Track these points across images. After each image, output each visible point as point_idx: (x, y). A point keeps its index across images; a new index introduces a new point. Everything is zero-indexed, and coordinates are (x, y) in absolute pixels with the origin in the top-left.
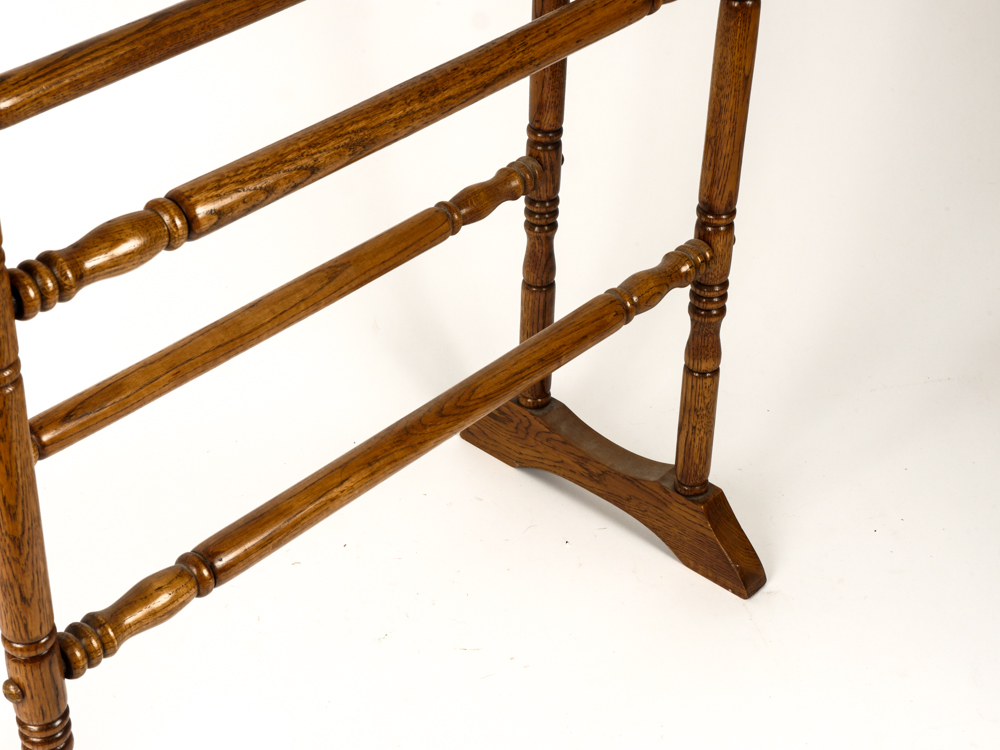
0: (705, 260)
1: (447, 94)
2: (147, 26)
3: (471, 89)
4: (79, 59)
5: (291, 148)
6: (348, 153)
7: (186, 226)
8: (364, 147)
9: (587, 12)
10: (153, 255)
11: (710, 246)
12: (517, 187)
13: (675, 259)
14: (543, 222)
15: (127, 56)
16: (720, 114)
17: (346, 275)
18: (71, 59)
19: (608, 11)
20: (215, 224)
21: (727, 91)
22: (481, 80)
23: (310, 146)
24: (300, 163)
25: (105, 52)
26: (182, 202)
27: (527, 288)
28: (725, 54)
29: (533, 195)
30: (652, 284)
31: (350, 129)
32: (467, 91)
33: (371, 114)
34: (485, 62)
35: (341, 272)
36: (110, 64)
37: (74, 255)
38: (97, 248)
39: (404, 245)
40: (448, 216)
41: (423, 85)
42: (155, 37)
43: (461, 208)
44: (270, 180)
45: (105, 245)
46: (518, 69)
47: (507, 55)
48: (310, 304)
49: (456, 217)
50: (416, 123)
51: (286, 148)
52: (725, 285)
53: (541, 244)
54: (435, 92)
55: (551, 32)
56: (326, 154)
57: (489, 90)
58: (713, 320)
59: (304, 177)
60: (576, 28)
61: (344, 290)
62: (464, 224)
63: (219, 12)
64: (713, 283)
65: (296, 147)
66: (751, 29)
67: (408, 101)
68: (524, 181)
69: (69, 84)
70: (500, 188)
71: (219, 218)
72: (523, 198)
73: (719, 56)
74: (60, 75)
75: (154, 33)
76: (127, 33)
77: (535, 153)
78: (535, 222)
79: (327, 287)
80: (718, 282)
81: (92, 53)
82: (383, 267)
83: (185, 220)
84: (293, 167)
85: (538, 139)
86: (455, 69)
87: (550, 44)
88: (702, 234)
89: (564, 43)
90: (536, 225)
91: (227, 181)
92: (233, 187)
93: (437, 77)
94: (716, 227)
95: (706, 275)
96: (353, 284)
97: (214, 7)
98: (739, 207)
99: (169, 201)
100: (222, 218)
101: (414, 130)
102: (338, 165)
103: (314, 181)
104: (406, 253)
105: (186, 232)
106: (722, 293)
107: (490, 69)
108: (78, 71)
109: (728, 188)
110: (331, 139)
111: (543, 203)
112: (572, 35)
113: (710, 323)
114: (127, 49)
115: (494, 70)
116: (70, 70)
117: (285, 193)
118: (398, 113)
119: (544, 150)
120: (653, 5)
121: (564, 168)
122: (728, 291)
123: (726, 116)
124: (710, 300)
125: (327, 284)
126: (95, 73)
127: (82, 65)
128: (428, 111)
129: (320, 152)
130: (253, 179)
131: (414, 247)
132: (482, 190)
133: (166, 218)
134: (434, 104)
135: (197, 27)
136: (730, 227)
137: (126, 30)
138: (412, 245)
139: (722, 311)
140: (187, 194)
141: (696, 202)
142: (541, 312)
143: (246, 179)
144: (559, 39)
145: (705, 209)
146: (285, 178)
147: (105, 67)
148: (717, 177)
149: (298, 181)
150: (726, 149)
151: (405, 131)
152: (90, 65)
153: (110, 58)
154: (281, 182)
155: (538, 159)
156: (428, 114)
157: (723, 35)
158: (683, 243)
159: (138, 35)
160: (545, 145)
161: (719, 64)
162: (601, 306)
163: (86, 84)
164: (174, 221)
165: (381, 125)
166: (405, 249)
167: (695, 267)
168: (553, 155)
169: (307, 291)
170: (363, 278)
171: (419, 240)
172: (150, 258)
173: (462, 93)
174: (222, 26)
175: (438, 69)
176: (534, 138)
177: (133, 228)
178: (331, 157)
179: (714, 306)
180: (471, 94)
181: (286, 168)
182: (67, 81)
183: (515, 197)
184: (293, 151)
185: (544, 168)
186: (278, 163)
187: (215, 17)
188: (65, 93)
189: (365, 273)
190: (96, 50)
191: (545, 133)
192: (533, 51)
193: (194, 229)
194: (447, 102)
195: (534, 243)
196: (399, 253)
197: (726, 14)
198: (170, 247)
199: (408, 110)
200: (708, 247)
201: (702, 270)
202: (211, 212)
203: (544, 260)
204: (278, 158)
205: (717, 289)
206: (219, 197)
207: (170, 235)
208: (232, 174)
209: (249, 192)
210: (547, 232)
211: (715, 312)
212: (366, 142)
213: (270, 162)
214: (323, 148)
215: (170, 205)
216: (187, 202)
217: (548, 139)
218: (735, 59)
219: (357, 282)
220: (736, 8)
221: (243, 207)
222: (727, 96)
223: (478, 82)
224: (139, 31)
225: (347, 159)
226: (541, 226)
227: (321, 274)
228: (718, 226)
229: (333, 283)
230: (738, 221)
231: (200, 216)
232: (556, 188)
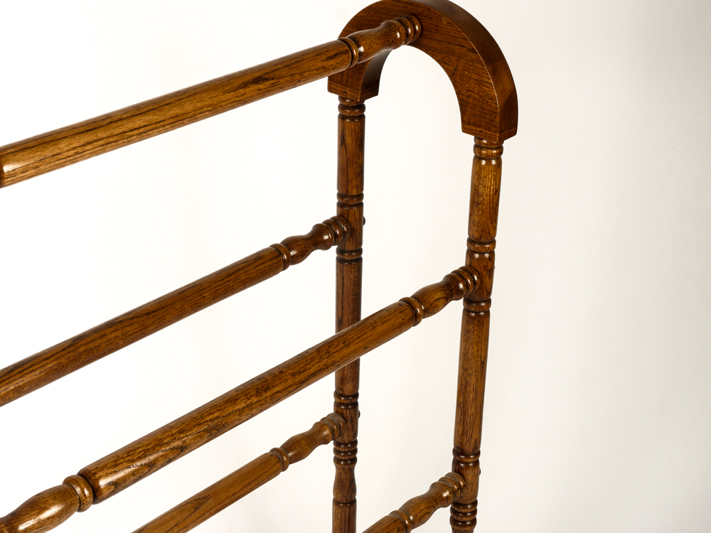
0: (460, 488)
1: (275, 390)
2: (69, 347)
3: (292, 385)
4: (21, 372)
5: (167, 434)
6: (207, 435)
7: (92, 495)
8: (218, 430)
9: (371, 328)
10: (68, 517)
11: (463, 477)
12: (327, 435)
13: (438, 487)
14: (347, 458)
15: (54, 368)
16: (466, 387)
17: (207, 505)
18: (15, 372)
19: (385, 326)
20: (113, 492)
21: (470, 371)
22: (299, 379)
23: (180, 432)
24: (173, 445)
25: (39, 366)
26: (90, 477)
27: (336, 504)
28: (467, 348)
29: (339, 440)
30: (423, 507)
31: (208, 418)
32: (289, 387)
33: (223, 407)
34: (302, 366)
35: (204, 503)
36: (43, 374)
37: (12, 521)
38: (29, 515)
39: (248, 481)
40: (279, 458)
41: (258, 384)
42: (74, 353)
43: (288, 452)
44: (152, 458)
45: (34, 512)
46: (324, 369)
47: (317, 361)
48: (181, 528)
49: (285, 458)
50: (254, 411)
51: (163, 434)
52: (475, 503)
53: (345, 473)
54: (268, 389)
55: (346, 343)
56: (191, 437)
57: (304, 385)
58: (468, 529)
59: (177, 453)
60: (363, 340)
61: (205, 516)
62: (291, 463)
63: (119, 333)
64: (466, 503)
65: (170, 433)
66: (484, 331)
67: (249, 396)
68: (332, 431)
69: (13, 390)
70: (316, 437)
71: (116, 488)
72: (332, 442)
73: (463, 348)
74: (7, 384)
75: (74, 351)
76: (55, 352)
77: (340, 411)
78: (341, 458)
79: (193, 515)
80: (470, 502)
81: (30, 367)
82: (233, 498)
83: (91, 491)
84: (168, 448)
85: (342, 401)
86: (281, 372)
87: (346, 351)
88: (457, 468)
89: (356, 350)
90: (341, 460)
91: (121, 460)
92: (126, 464)
93: (269, 378)
94: (467, 464)
95: (461, 497)
96: (212, 511)
97: (115, 331)
98: (482, 449)
99: (81, 478)
100: (117, 487)
101: (253, 415)
102: (200, 444)
103: (182, 456)
104: (250, 487)
105: (92, 499)
106: (473, 509)
107: (305, 370)
108: (20, 380)
109: (474, 437)
110: (195, 426)
111: (346, 445)
112: (361, 344)
113: (466, 531)
114: (55, 363)
115: (308, 371)
116: (15, 380)
117: (163, 466)
118: (241, 405)
119: (346, 409)
120: (416, 320)
121: (360, 420)
122: (477, 507)
123: (470, 388)
124: (465, 514)
125: (193, 512)
126: (32, 381)
127: (23, 376)
128: (262, 402)
129: (187, 436)
130: (140, 458)
131: (255, 482)
132: (303, 439)
133: (78, 490)
134: (266, 397)
135: (104, 345)
136: (477, 463)
137: (54, 350)
138: (254, 481)
139: (474, 522)
140: (93, 472)
141: (452, 446)
142: (347, 521)
143: (135, 458)
144: (352, 348)
145: (459, 451)
146: (162, 456)
147: (39, 376)
148: (466, 430)
149: (171, 457)
150: (471, 411)
151: (246, 417)
152: (29, 376)
153: (42, 370)
154: (159, 459)
155: (342, 415)
156: (262, 404)
157: (466, 335)
158: (444, 476)
159: (63, 353)
160: (346, 405)
161: (464, 354)
162: (387, 524)
163: (25, 389)
164: (83, 492)
165: (229, 414)
166: (249, 484)
167: (453, 492)
168: (353, 412)
169: (179, 518)
170: (219, 506)
171: (259, 477)
172: (66, 519)
173: (286, 388)
174: (121, 342)
175: (269, 372)
176: (338, 401)
177: (55, 499)
178: (194, 439)
179: (468, 519)
180: (292, 388)
181: (163, 449)
182: (12, 388)
183: (326, 442)
184: (168, 436)
185: (346, 421)
186: (157, 445)
187: (116, 337)
188: (11, 396)
189: (220, 503)
190: (33, 365)
191: (347, 397)
192: (334, 357)
193: (97, 496)
194: (276, 395)
195: (341, 473)
196: (245, 487)
197: (467, 321)
198: (80, 510)
199: (248, 402)
200: (462, 478)
201: (458, 495)
202: (110, 484)
203: (348, 485)
204: (157, 442)
205: (469, 506)
206: (116, 472)
207: (80, 502)
208: (125, 455)
209: (137, 468)
210: (349, 464)
211: (468, 523)
212: (219, 426)
213: (152, 445)
214: (189, 433)
215: (81, 480)
216: (93, 478)
217: (348, 401)
218: (474, 350)
219: (215, 509)
220: (473, 317)
221: (132, 478)
222: (470, 375)
223: (297, 380)
224: (64, 350)
225: (206, 439)
226: (345, 461)
227: (189, 505)
228: (469, 463)
229: (198, 512)
230: (482, 459)
231: (102, 487)
232: (355, 434)
